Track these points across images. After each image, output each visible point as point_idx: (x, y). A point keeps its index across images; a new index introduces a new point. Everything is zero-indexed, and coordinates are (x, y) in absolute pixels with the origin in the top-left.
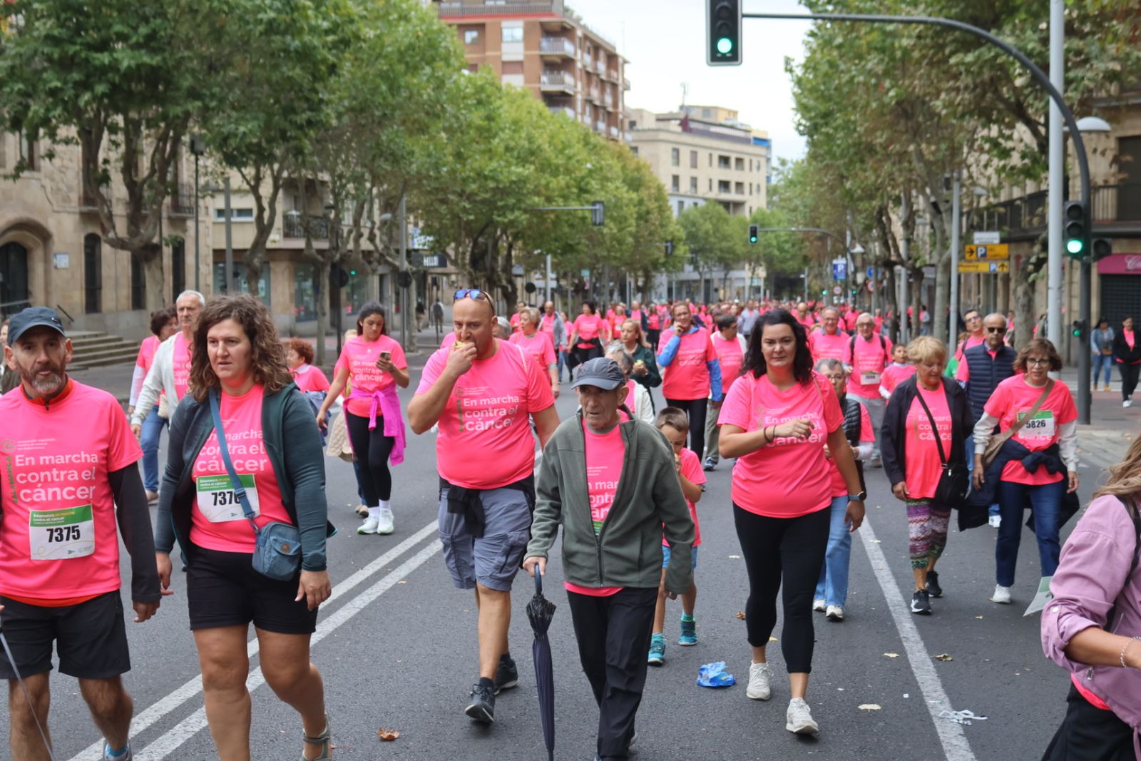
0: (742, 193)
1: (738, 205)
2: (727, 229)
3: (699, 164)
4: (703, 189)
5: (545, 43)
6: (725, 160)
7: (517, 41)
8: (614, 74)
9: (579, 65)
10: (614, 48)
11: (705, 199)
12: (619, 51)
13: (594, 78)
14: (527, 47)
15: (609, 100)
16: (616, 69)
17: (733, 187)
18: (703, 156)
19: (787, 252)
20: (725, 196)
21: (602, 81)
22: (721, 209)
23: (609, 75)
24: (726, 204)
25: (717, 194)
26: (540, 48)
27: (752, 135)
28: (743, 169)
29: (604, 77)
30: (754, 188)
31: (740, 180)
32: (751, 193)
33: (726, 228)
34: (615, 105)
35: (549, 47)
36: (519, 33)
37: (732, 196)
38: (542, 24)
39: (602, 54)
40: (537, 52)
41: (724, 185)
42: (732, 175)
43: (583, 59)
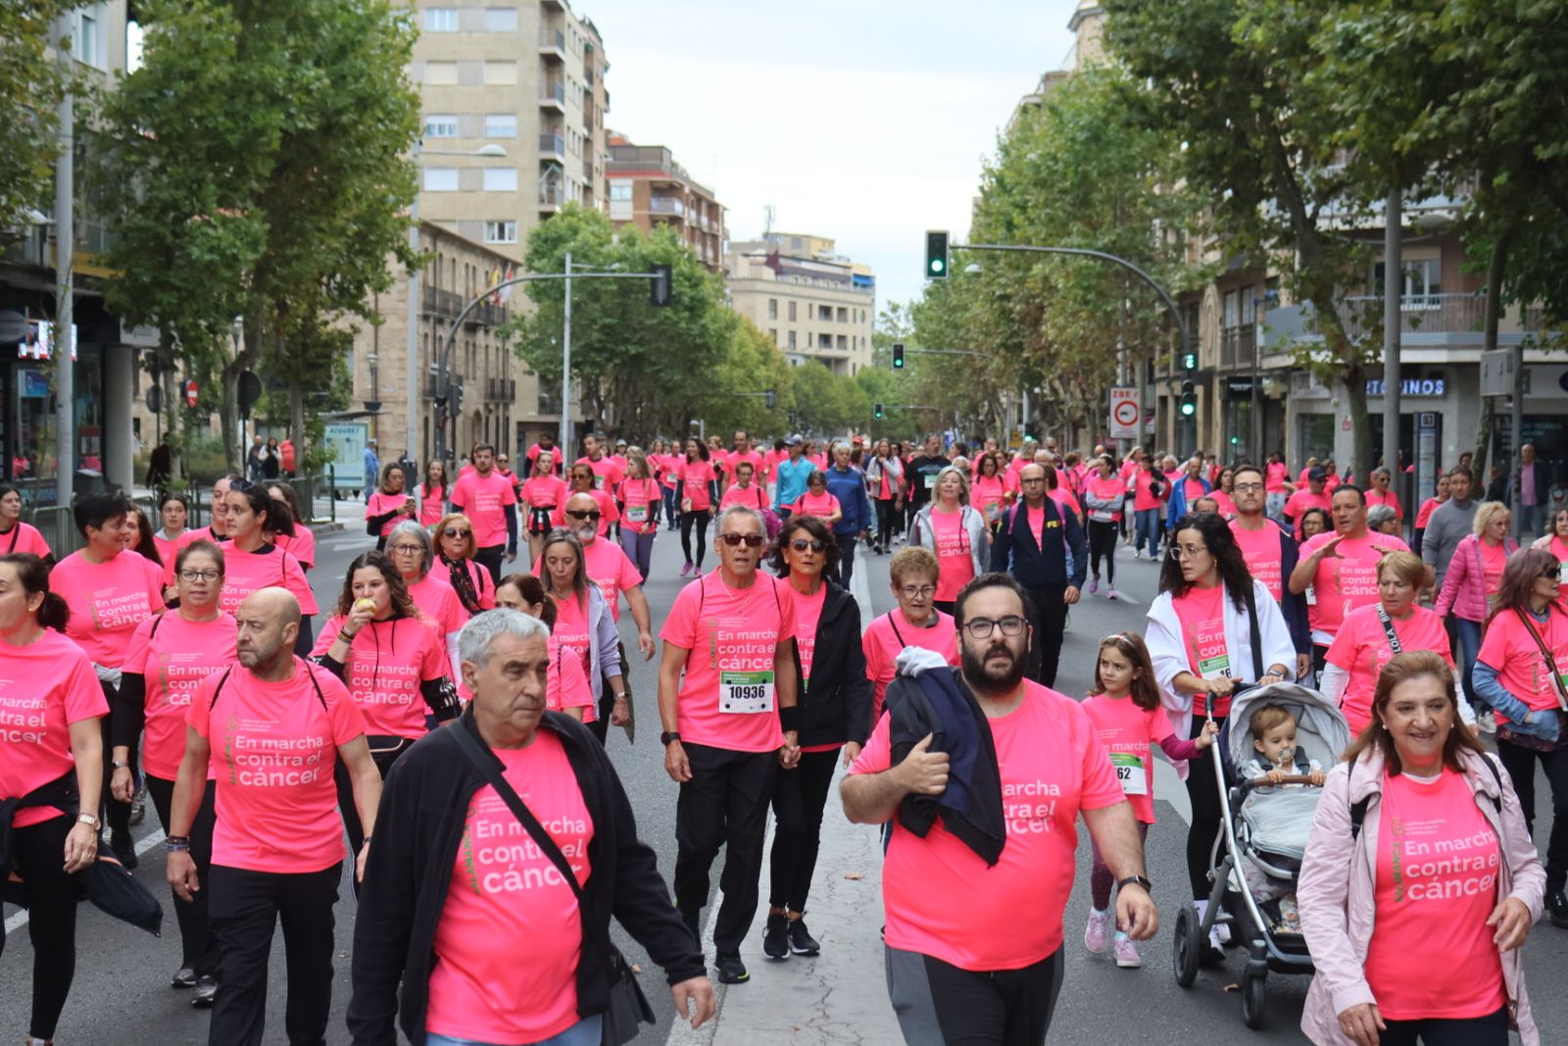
0: (845, 348)
1: (840, 362)
2: (831, 391)
3: (798, 315)
4: (802, 344)
5: (654, 203)
6: (826, 311)
7: (625, 200)
8: (715, 225)
9: (686, 223)
10: (712, 195)
11: (807, 357)
12: (718, 199)
13: (697, 233)
14: (636, 206)
15: (710, 254)
16: (717, 221)
17: (834, 341)
18: (802, 307)
19: (897, 417)
20: (826, 352)
21: (704, 234)
22: (823, 367)
23: (710, 227)
24: (827, 361)
25: (817, 349)
26: (649, 208)
27: (851, 273)
28: (845, 320)
29: (705, 230)
30: (858, 341)
31: (842, 333)
32: (854, 348)
33: (829, 389)
34: (716, 258)
35: (658, 207)
36: (628, 193)
37: (834, 351)
38: (651, 182)
39: (704, 206)
40: (647, 212)
41: (825, 339)
42: (833, 327)
43: (690, 216)
